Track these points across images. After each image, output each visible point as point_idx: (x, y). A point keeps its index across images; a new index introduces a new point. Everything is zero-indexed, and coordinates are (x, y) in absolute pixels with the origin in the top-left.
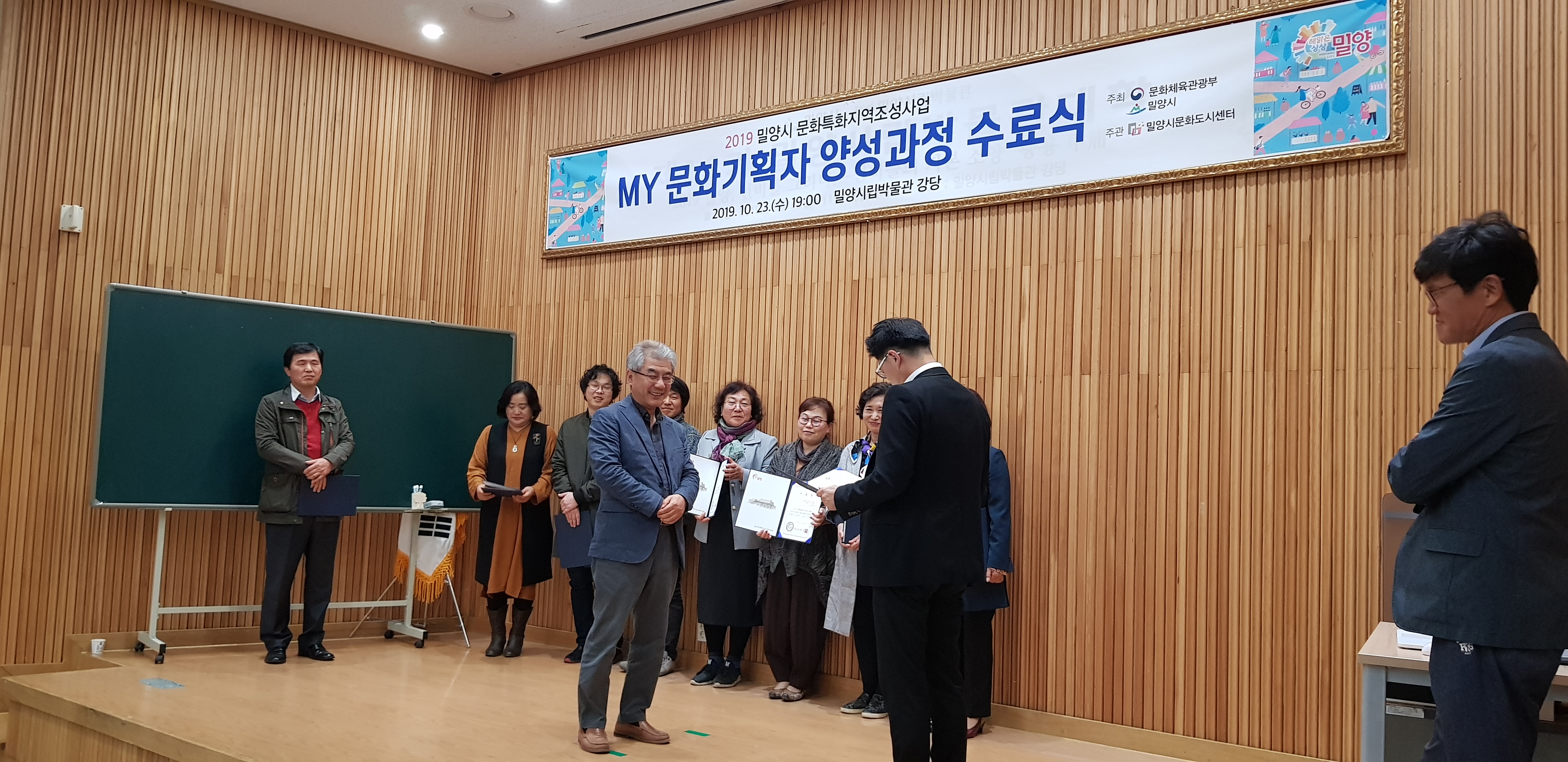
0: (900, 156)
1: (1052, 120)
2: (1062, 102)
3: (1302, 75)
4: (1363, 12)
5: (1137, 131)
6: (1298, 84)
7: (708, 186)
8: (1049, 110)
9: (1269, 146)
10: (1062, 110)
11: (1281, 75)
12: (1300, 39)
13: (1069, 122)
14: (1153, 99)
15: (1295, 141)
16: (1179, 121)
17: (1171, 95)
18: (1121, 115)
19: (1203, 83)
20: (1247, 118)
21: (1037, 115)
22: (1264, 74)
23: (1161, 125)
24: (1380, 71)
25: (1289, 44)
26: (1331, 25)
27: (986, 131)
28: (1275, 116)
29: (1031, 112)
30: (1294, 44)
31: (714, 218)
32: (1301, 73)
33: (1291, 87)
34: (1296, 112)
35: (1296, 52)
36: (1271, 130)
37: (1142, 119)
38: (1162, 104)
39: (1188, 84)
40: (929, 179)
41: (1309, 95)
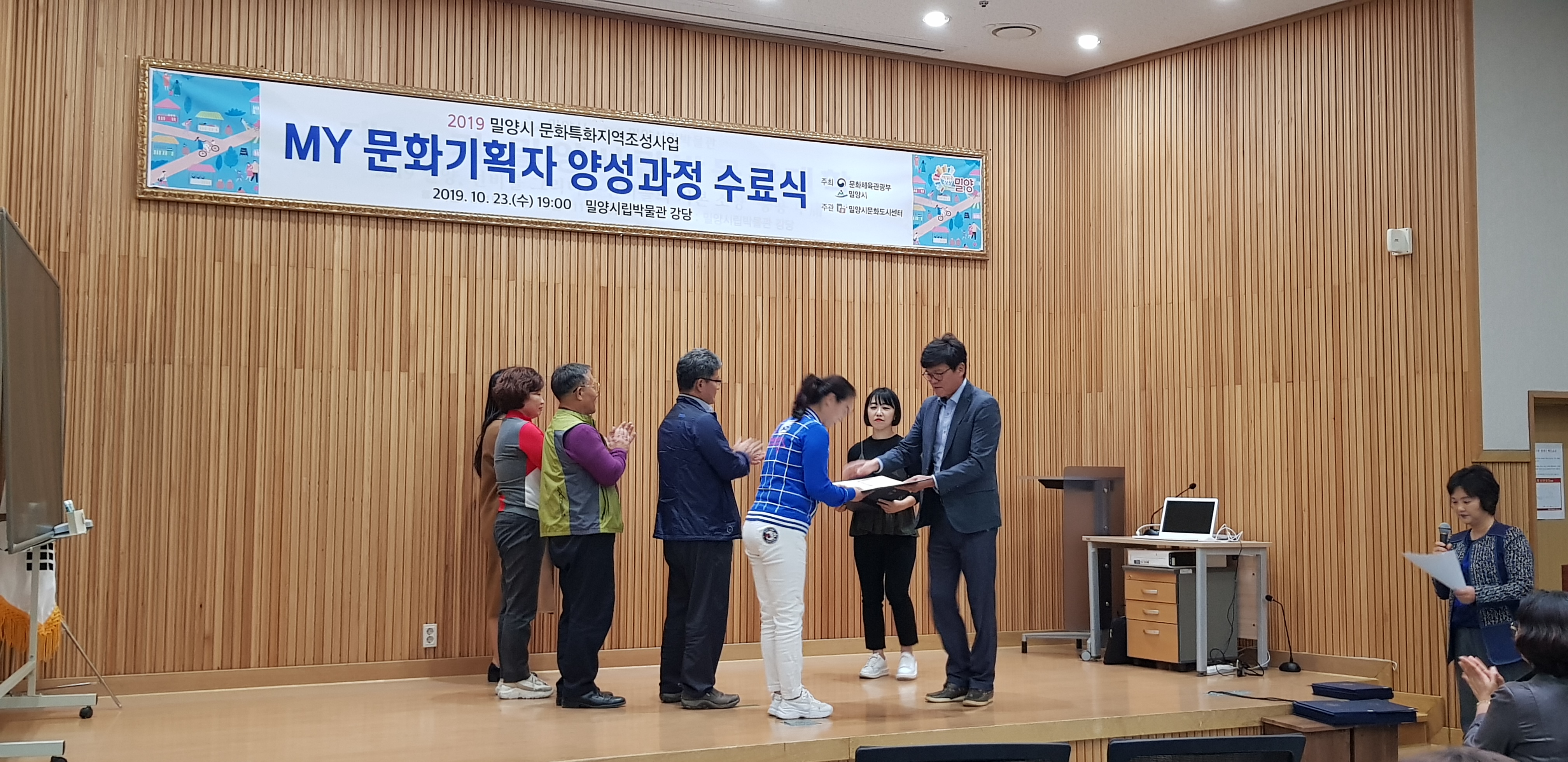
0: (652, 183)
1: (782, 186)
2: (789, 174)
3: (939, 198)
4: (968, 167)
5: (843, 211)
6: (937, 203)
7: (426, 160)
8: (779, 177)
9: (922, 240)
10: (789, 180)
11: (928, 195)
12: (937, 173)
13: (794, 191)
14: (852, 189)
15: (936, 240)
16: (870, 209)
17: (862, 190)
18: (831, 195)
19: (883, 187)
20: (908, 219)
21: (770, 179)
22: (919, 191)
23: (858, 210)
24: (978, 207)
25: (930, 175)
26: (953, 170)
27: (729, 181)
28: (924, 221)
29: (766, 175)
30: (933, 175)
31: (435, 197)
32: (938, 196)
33: (933, 204)
34: (935, 222)
35: (935, 182)
36: (924, 229)
37: (847, 202)
38: (859, 195)
39: (873, 185)
40: (681, 210)
41: (942, 211)
